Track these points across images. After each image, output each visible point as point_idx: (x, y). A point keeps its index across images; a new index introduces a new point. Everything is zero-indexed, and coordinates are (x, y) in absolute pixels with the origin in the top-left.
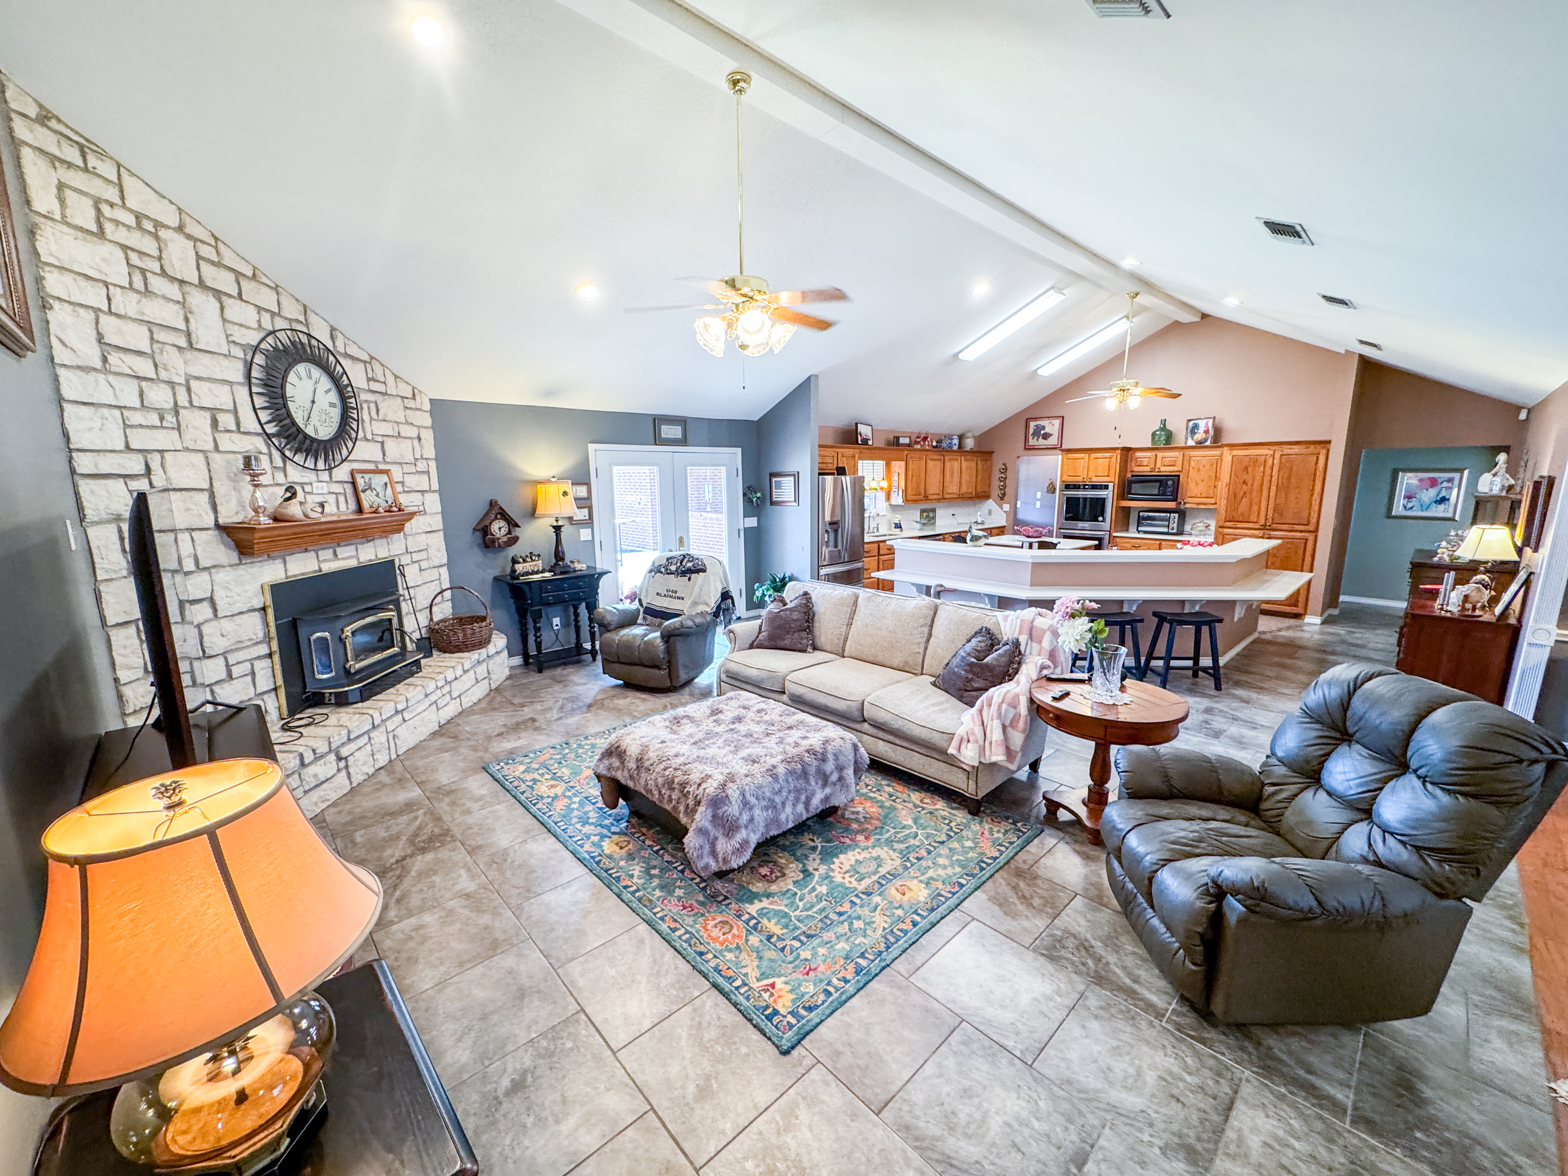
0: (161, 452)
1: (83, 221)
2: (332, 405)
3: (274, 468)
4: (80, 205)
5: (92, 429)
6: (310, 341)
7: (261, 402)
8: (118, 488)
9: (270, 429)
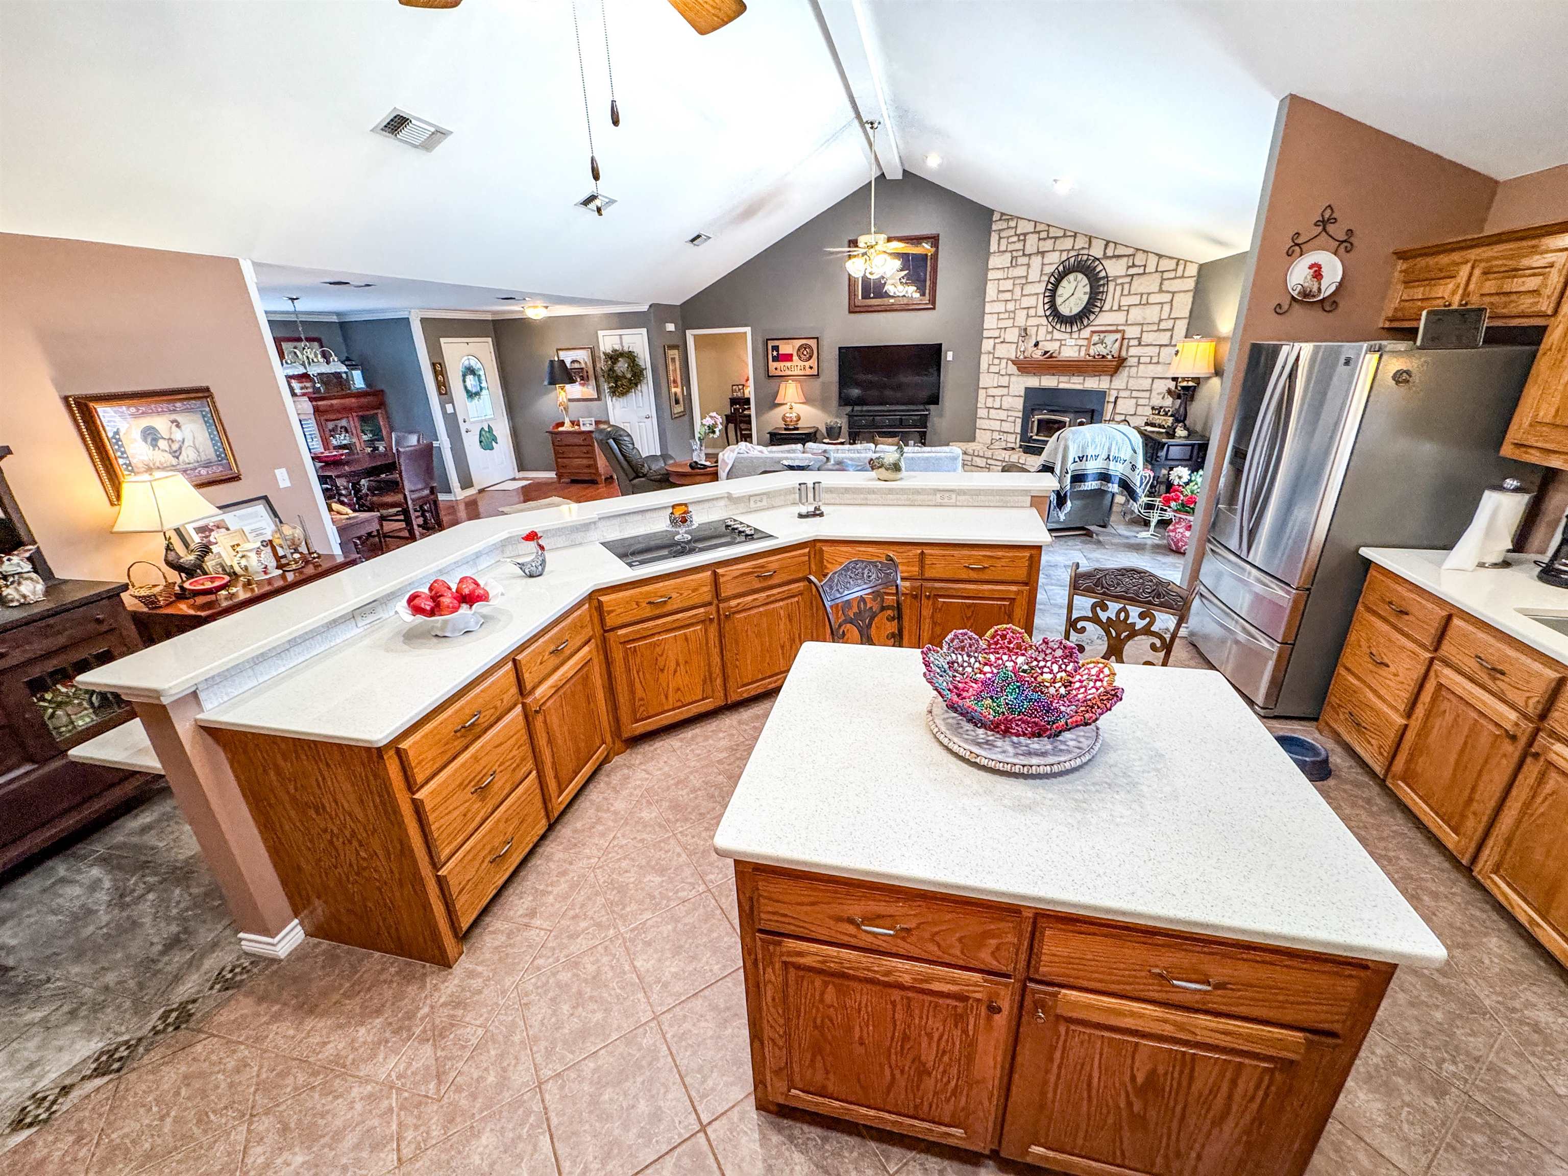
0: (1006, 328)
1: (1003, 248)
2: (1085, 293)
3: (1048, 332)
4: (1004, 242)
5: (990, 322)
6: (1085, 258)
7: (1046, 300)
8: (991, 341)
9: (1048, 313)
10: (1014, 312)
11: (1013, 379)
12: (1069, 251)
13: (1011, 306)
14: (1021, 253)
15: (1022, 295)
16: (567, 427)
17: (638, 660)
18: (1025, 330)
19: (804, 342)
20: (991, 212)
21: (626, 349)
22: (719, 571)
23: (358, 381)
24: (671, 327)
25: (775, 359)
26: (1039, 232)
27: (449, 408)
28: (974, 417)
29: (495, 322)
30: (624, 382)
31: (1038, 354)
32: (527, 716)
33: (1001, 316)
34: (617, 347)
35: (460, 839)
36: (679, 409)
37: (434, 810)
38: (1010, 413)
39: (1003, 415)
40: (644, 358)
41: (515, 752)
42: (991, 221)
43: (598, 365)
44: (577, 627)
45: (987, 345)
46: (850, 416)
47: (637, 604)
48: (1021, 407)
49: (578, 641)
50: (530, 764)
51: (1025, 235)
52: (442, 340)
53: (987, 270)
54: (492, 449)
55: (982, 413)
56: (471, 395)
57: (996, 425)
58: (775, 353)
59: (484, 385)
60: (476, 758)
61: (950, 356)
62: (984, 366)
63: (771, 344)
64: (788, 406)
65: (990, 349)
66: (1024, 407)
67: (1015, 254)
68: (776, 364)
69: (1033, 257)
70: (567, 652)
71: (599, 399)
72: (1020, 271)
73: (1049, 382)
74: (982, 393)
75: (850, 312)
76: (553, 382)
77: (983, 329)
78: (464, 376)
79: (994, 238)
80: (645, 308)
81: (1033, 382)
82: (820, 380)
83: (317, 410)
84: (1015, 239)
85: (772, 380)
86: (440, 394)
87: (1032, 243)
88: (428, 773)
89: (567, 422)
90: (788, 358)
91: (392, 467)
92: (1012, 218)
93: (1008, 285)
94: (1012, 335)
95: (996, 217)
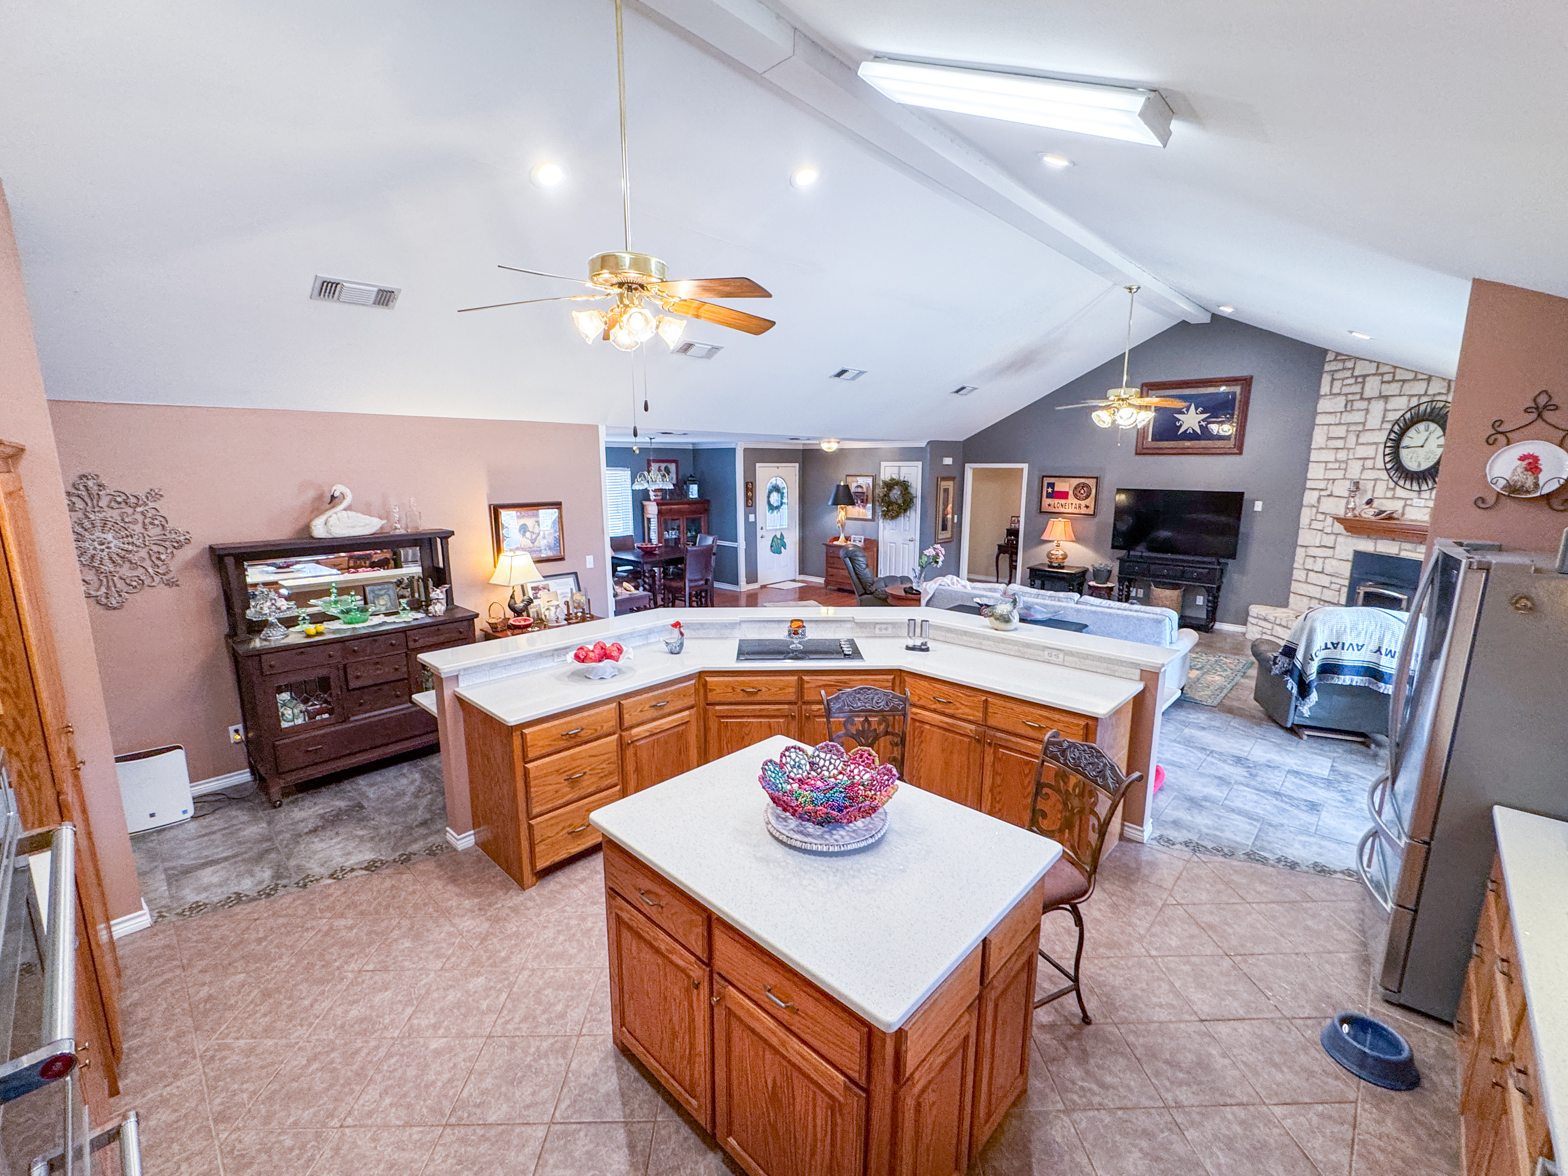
0: (1334, 480)
1: (1336, 390)
2: (1439, 446)
3: (1388, 489)
4: (1337, 384)
5: (1315, 472)
6: (1441, 404)
7: (1388, 451)
8: (1316, 494)
9: (1389, 466)
10: (1346, 462)
11: (1340, 539)
12: (1420, 396)
13: (1342, 455)
14: (1358, 397)
15: (1357, 444)
16: (841, 542)
17: (728, 734)
18: (1357, 484)
19: (1082, 480)
20: (1324, 352)
21: (902, 479)
22: (805, 678)
23: (694, 491)
24: (948, 461)
25: (1049, 496)
26: (1382, 374)
27: (752, 518)
28: (1288, 578)
29: (804, 451)
30: (895, 507)
31: (1368, 514)
32: (622, 746)
33: (1330, 466)
34: (894, 477)
35: (550, 806)
36: (947, 535)
37: (536, 778)
38: (1334, 580)
39: (1325, 580)
40: (917, 488)
41: (604, 766)
42: (1323, 362)
43: (877, 491)
44: (679, 694)
45: (1310, 497)
46: (1122, 560)
47: (733, 688)
48: (1347, 574)
49: (679, 704)
50: (614, 779)
51: (1365, 377)
52: (758, 465)
53: (1315, 413)
54: (780, 553)
55: (1298, 574)
56: (772, 508)
57: (1315, 592)
58: (1050, 490)
59: (785, 500)
60: (573, 758)
61: (1258, 506)
62: (1305, 519)
63: (1047, 481)
64: (1055, 543)
65: (1314, 501)
66: (1352, 574)
67: (1350, 397)
68: (1049, 501)
69: (1373, 401)
70: (667, 710)
71: (873, 520)
72: (1358, 417)
73: (1387, 547)
74: (1300, 552)
75: (1137, 454)
76: (836, 503)
77: (1306, 479)
78: (770, 493)
79: (1326, 379)
80: (923, 444)
81: (1367, 545)
82: (1097, 519)
83: (660, 513)
84: (1352, 381)
85: (1043, 515)
86: (747, 505)
87: (1372, 387)
88: (537, 754)
89: (842, 537)
90: (1064, 495)
91: (681, 560)
92: (1350, 358)
93: (1341, 431)
94: (1342, 488)
95: (1330, 357)
